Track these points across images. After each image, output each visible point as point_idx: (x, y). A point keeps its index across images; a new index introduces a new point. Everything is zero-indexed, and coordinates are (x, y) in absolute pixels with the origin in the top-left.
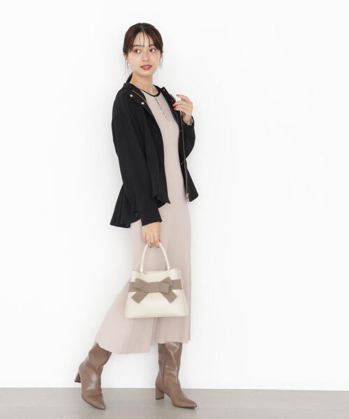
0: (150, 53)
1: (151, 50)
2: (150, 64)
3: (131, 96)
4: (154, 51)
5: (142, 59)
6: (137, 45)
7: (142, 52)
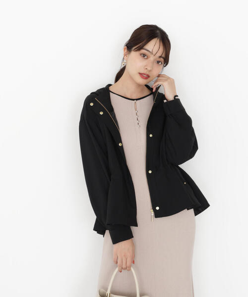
0: (155, 64)
1: (158, 62)
2: (150, 75)
3: (91, 104)
4: (160, 63)
5: (146, 66)
6: (148, 51)
7: (149, 59)
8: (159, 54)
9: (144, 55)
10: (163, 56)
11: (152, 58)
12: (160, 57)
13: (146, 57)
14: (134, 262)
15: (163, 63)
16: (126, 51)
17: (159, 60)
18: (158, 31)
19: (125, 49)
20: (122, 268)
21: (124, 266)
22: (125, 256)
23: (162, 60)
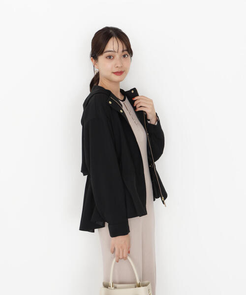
0: (123, 59)
1: (124, 56)
3: (110, 103)
4: (126, 56)
5: (115, 65)
6: (110, 51)
7: (115, 58)
8: (121, 49)
9: (110, 57)
10: (125, 48)
11: (117, 56)
12: (123, 51)
13: (112, 58)
14: (129, 252)
15: (128, 54)
16: (94, 60)
17: (124, 54)
18: (111, 31)
19: (92, 60)
20: (119, 258)
21: (121, 257)
22: (121, 247)
23: (126, 52)
